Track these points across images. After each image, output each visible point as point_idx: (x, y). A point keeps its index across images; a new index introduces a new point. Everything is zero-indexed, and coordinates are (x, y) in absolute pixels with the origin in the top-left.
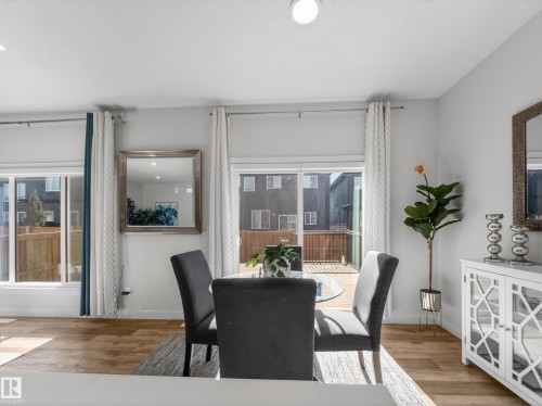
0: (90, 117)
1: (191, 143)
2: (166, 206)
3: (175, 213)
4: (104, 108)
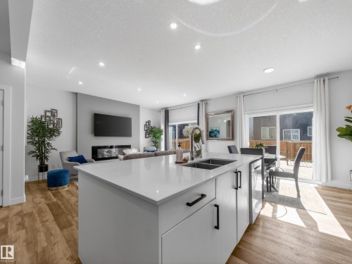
0: (199, 104)
1: (229, 108)
2: (214, 129)
3: (219, 132)
4: (202, 101)
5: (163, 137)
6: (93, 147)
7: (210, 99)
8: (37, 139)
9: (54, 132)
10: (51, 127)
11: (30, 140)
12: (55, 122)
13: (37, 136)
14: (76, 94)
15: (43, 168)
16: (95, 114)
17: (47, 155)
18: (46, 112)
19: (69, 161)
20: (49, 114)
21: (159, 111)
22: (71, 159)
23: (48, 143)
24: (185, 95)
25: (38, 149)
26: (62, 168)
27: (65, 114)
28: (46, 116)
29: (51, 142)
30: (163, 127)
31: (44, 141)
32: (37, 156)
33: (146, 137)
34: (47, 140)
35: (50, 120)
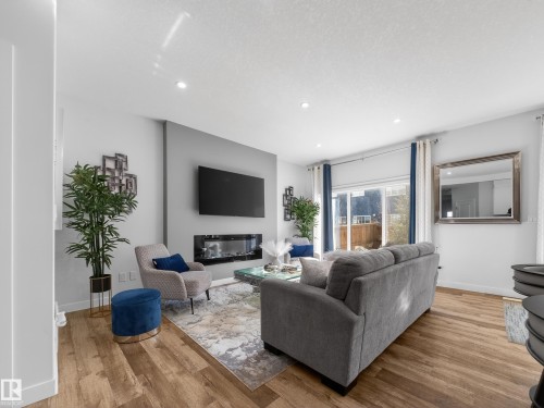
0: (414, 146)
5: (319, 218)
6: (195, 237)
7: (445, 132)
8: (87, 217)
9: (122, 202)
10: (116, 191)
11: (73, 220)
12: (124, 182)
13: (87, 210)
14: (164, 124)
15: (100, 283)
16: (200, 168)
17: (109, 253)
18: (105, 158)
19: (157, 267)
20: (110, 164)
21: (311, 167)
22: (159, 264)
23: (111, 227)
24: (397, 121)
25: (90, 240)
26: (142, 287)
27: (143, 167)
28: (105, 169)
29: (115, 224)
30: (318, 199)
31: (101, 223)
32: (88, 257)
33: (285, 219)
34: (108, 221)
35: (114, 178)
